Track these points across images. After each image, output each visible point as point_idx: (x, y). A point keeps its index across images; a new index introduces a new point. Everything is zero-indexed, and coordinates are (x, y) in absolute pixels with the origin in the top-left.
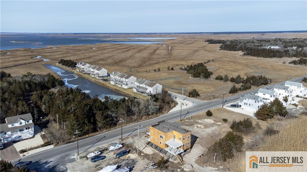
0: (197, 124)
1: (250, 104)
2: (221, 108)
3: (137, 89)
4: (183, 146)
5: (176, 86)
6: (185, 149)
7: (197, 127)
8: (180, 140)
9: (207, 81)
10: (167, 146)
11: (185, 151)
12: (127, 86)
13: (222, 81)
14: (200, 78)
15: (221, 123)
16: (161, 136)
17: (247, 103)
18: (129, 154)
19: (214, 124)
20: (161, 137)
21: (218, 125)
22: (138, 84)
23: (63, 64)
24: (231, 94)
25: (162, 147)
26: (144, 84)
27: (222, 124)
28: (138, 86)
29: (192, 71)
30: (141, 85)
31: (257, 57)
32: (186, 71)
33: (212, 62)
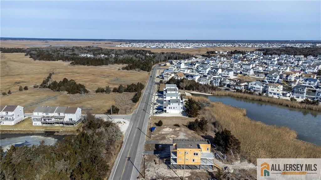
1: (174, 107)
13: (105, 93)
17: (171, 107)
19: (175, 131)
22: (44, 114)
25: (196, 164)
28: (45, 117)
30: (51, 114)
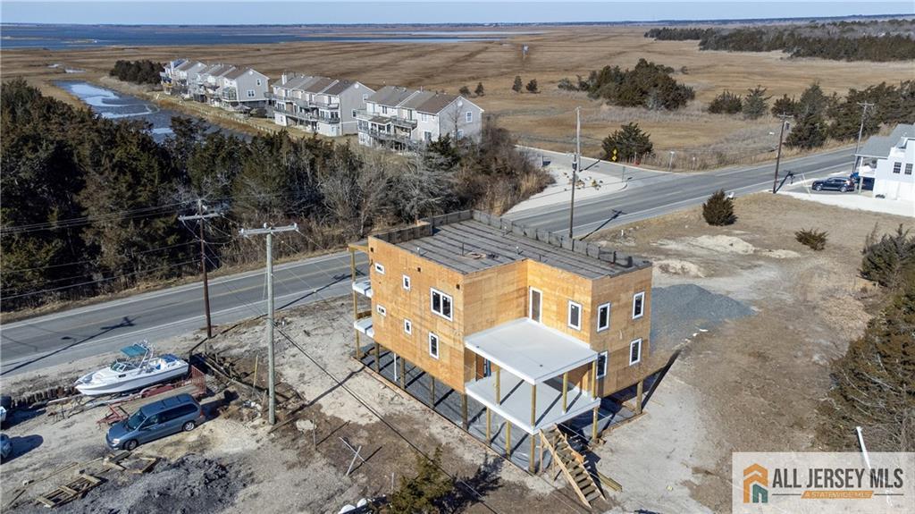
0: (662, 257)
2: (767, 194)
3: (372, 133)
4: (595, 368)
5: (545, 131)
6: (609, 390)
7: (665, 269)
8: (574, 321)
9: (678, 118)
10: (482, 368)
11: (611, 404)
12: (335, 126)
13: (740, 115)
14: (646, 106)
15: (793, 254)
16: (436, 298)
18: (209, 424)
19: (755, 256)
20: (436, 306)
21: (779, 261)
22: (379, 109)
23: (123, 78)
24: (796, 150)
25: (443, 376)
26: (405, 107)
27: (798, 259)
28: (376, 119)
29: (612, 85)
30: (392, 112)
31: (848, 61)
32: (584, 94)
33: (681, 73)
